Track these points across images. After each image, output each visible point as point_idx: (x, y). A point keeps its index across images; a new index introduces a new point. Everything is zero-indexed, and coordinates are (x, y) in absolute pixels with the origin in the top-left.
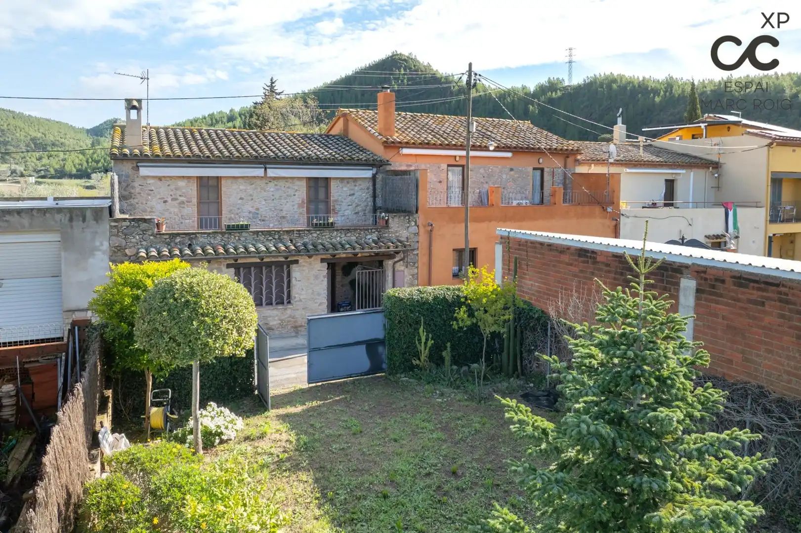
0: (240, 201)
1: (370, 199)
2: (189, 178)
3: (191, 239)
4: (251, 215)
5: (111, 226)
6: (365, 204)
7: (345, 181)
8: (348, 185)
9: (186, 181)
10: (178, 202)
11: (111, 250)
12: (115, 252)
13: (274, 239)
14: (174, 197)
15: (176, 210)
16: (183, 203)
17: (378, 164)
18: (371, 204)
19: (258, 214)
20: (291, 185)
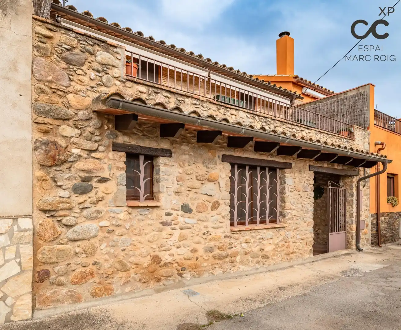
11: (34, 87)
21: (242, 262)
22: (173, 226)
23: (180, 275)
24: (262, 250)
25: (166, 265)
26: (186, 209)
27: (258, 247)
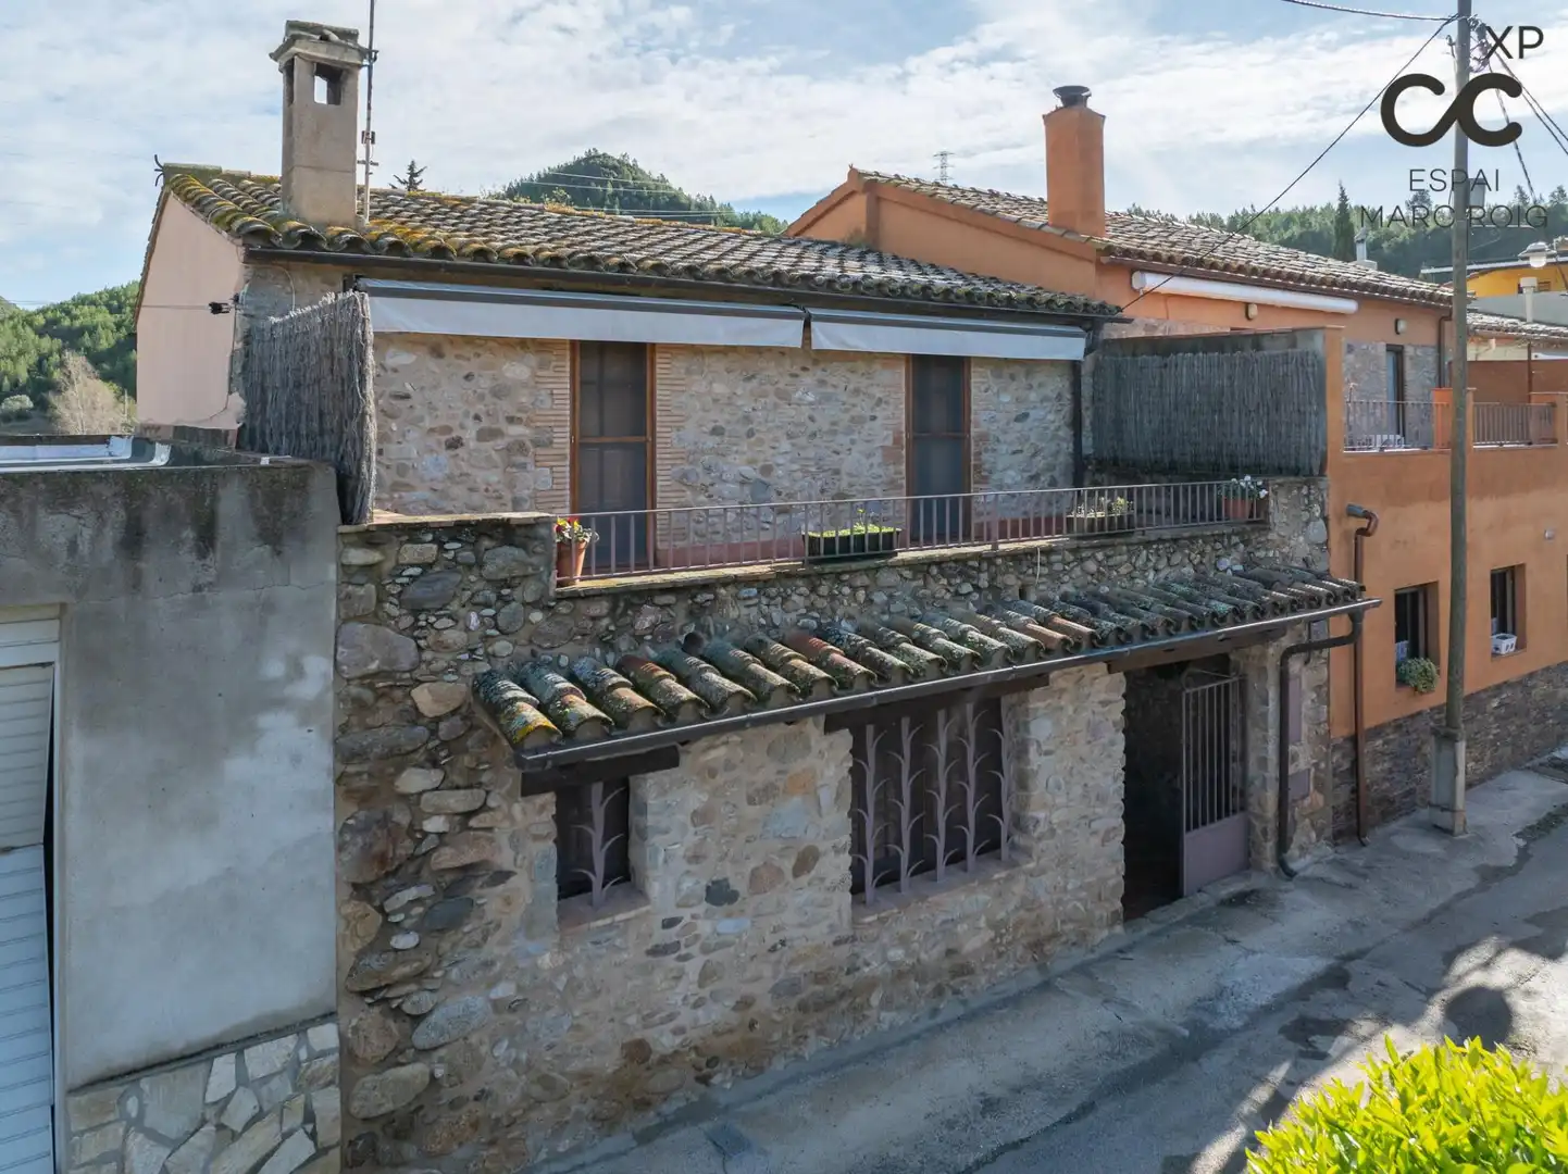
0: (712, 442)
1: (1066, 433)
2: (542, 346)
3: (694, 613)
4: (747, 490)
5: (345, 568)
6: (1053, 447)
7: (1006, 372)
8: (1014, 385)
9: (533, 359)
10: (501, 443)
11: (339, 698)
12: (360, 705)
13: (977, 588)
14: (485, 423)
15: (494, 477)
16: (520, 447)
17: (1085, 318)
18: (1067, 447)
19: (767, 485)
20: (864, 382)
21: (886, 1004)
22: (683, 951)
23: (704, 1080)
24: (950, 952)
25: (664, 1061)
26: (719, 894)
27: (941, 948)
